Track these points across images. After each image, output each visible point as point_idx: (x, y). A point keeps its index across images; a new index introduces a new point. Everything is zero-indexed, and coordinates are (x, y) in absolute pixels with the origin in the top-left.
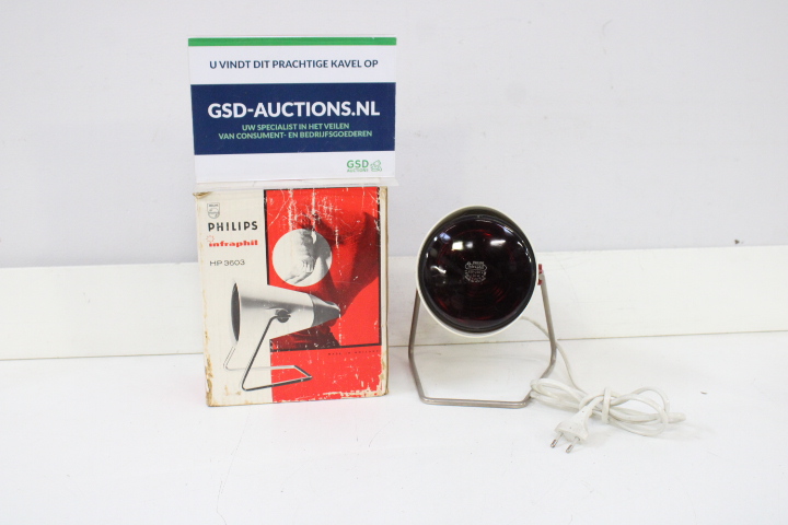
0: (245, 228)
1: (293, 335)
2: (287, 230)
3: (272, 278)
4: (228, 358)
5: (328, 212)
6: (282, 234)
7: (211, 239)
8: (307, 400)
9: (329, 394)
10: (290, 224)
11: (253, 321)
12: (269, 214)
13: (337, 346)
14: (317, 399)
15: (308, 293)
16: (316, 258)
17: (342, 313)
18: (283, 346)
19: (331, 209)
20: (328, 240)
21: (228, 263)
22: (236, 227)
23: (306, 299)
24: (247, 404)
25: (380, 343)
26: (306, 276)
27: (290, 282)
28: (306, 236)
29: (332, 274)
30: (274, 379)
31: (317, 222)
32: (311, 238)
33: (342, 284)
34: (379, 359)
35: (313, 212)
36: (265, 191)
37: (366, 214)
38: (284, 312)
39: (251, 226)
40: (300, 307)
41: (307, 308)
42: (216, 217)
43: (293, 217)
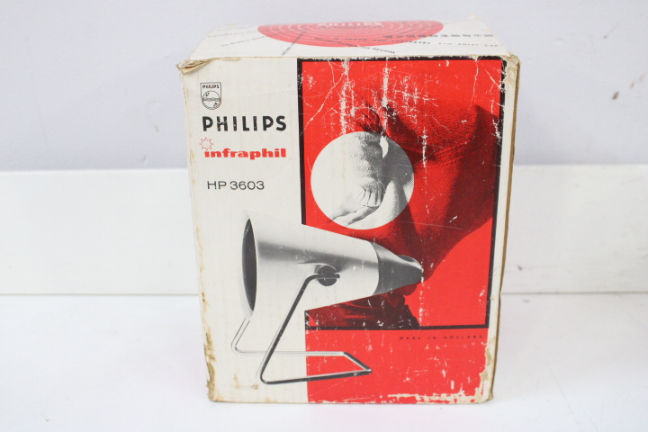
0: (265, 126)
1: (343, 306)
2: (337, 132)
3: (310, 213)
5: (411, 103)
6: (328, 140)
7: (206, 144)
8: (363, 402)
9: (398, 396)
10: (343, 122)
11: (278, 282)
12: (306, 104)
13: (415, 325)
14: (379, 402)
15: (370, 240)
16: (386, 183)
17: (427, 274)
18: (325, 322)
19: (416, 97)
20: (409, 153)
21: (237, 185)
22: (250, 124)
23: (367, 250)
24: (268, 402)
25: (486, 325)
26: (368, 213)
27: (340, 221)
28: (370, 144)
29: (414, 211)
30: (310, 370)
31: (390, 121)
32: (380, 148)
33: (429, 228)
34: (482, 350)
35: (385, 102)
36: (300, 62)
37: (478, 108)
38: (329, 270)
39: (276, 125)
40: (357, 262)
41: (368, 264)
42: (216, 106)
43: (348, 111)
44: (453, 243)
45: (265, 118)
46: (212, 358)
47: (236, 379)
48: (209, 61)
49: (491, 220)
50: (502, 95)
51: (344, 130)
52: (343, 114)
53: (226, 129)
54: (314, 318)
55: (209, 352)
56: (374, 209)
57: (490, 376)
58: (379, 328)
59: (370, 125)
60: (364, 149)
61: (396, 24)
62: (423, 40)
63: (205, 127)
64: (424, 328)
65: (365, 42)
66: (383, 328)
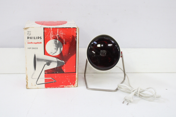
0: (38, 38)
1: (51, 69)
2: (50, 39)
3: (45, 53)
4: (33, 75)
6: (49, 41)
7: (28, 41)
8: (55, 88)
9: (61, 86)
10: (51, 38)
11: (40, 65)
12: (45, 35)
13: (64, 73)
14: (58, 88)
15: (56, 58)
16: (58, 48)
17: (65, 63)
18: (48, 72)
19: (63, 34)
21: (33, 48)
22: (35, 38)
23: (55, 59)
25: (76, 72)
27: (51, 54)
28: (55, 41)
29: (63, 52)
31: (59, 38)
32: (57, 42)
33: (65, 55)
34: (75, 77)
35: (58, 35)
36: (44, 28)
37: (73, 36)
38: (49, 63)
39: (40, 38)
41: (55, 62)
42: (30, 35)
43: (52, 36)
44: (69, 58)
45: (38, 37)
46: (27, 80)
47: (32, 84)
48: (29, 28)
49: (75, 54)
50: (76, 34)
51: (51, 39)
52: (51, 36)
53: (31, 39)
54: (46, 72)
55: (27, 79)
56: (56, 52)
57: (77, 82)
58: (57, 73)
59: (55, 38)
60: (54, 42)
61: (59, 22)
62: (64, 25)
63: (28, 38)
64: (65, 73)
65: (54, 25)
66: (58, 73)
